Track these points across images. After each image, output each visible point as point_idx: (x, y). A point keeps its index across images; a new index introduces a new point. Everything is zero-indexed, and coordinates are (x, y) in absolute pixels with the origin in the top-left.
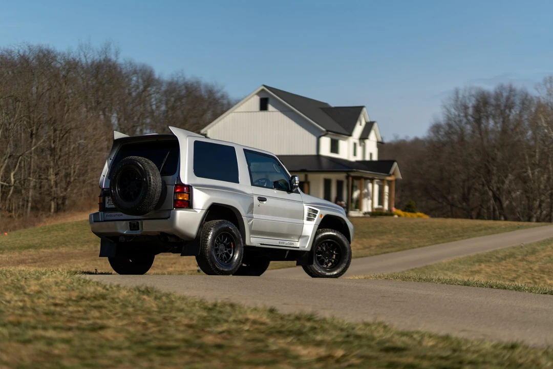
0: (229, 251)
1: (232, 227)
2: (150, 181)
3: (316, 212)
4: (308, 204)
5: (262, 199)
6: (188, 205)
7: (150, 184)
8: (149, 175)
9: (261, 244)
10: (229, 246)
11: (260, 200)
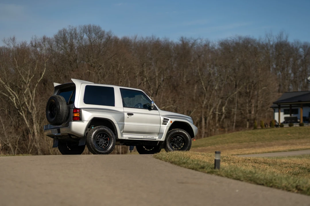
0: (106, 142)
1: (107, 129)
2: (59, 107)
3: (168, 120)
4: (163, 116)
5: (130, 114)
6: (79, 119)
7: (59, 109)
8: (59, 104)
9: (129, 138)
10: (107, 140)
11: (128, 115)
